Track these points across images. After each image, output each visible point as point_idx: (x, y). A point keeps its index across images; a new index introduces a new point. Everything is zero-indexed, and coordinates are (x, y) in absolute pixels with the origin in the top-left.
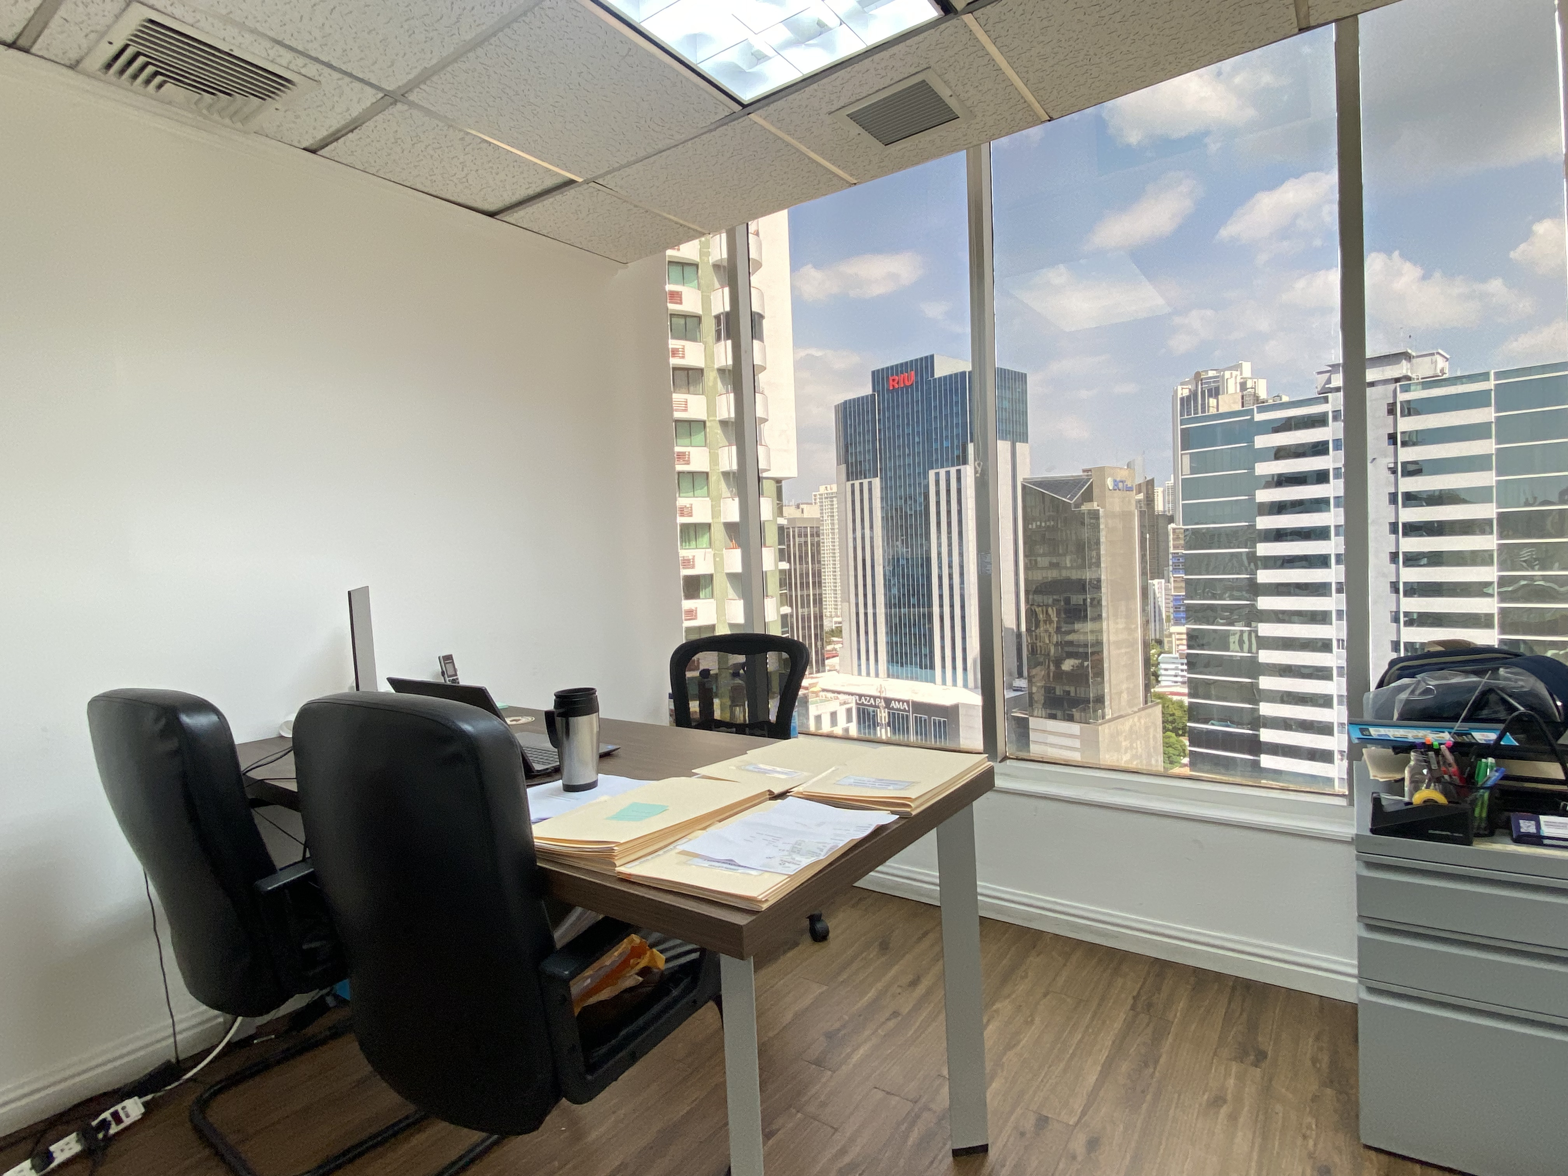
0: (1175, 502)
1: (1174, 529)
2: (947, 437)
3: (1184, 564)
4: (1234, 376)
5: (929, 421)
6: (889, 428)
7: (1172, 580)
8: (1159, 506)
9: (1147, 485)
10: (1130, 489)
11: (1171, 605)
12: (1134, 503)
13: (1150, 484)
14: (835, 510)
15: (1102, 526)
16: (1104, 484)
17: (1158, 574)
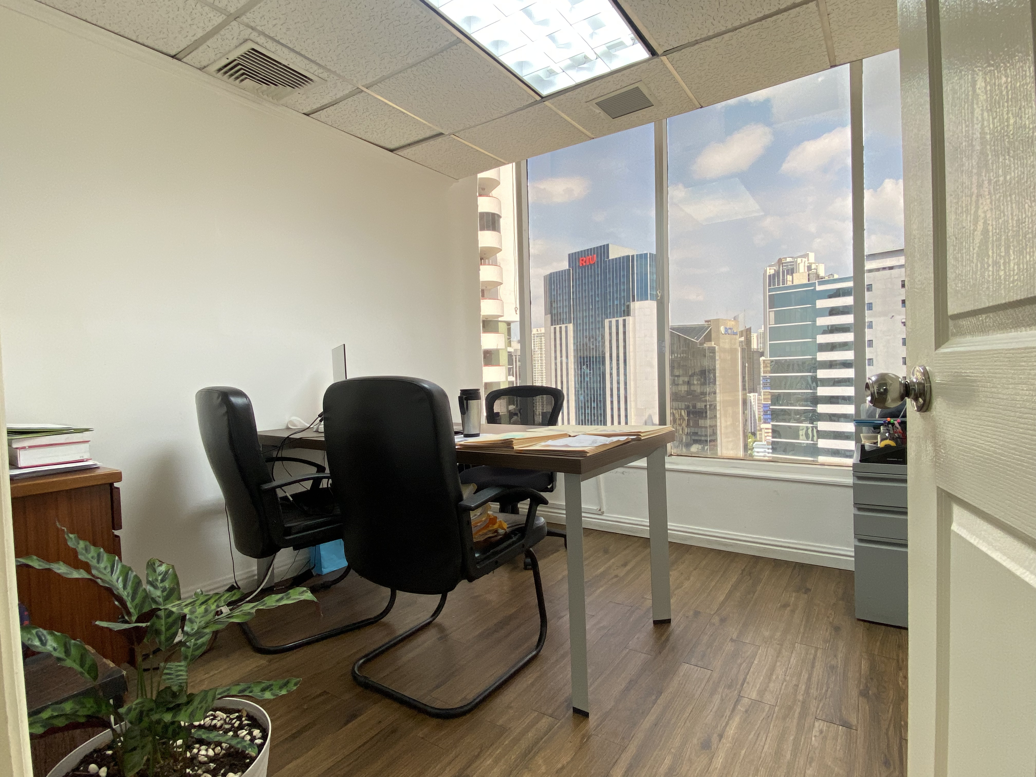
0: (764, 343)
1: (764, 361)
2: (617, 298)
3: (770, 383)
4: (803, 262)
5: (605, 287)
6: (579, 291)
7: (762, 394)
8: (754, 346)
9: (747, 332)
10: (735, 334)
11: (762, 410)
12: (738, 344)
13: (748, 331)
14: (543, 345)
15: (717, 358)
16: (718, 331)
17: (753, 390)
